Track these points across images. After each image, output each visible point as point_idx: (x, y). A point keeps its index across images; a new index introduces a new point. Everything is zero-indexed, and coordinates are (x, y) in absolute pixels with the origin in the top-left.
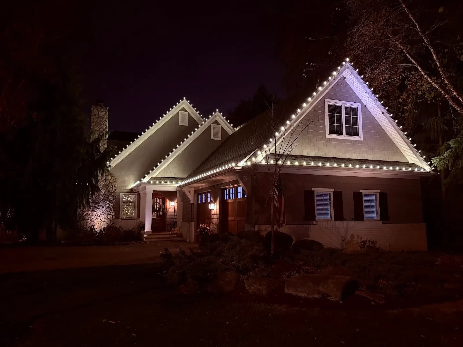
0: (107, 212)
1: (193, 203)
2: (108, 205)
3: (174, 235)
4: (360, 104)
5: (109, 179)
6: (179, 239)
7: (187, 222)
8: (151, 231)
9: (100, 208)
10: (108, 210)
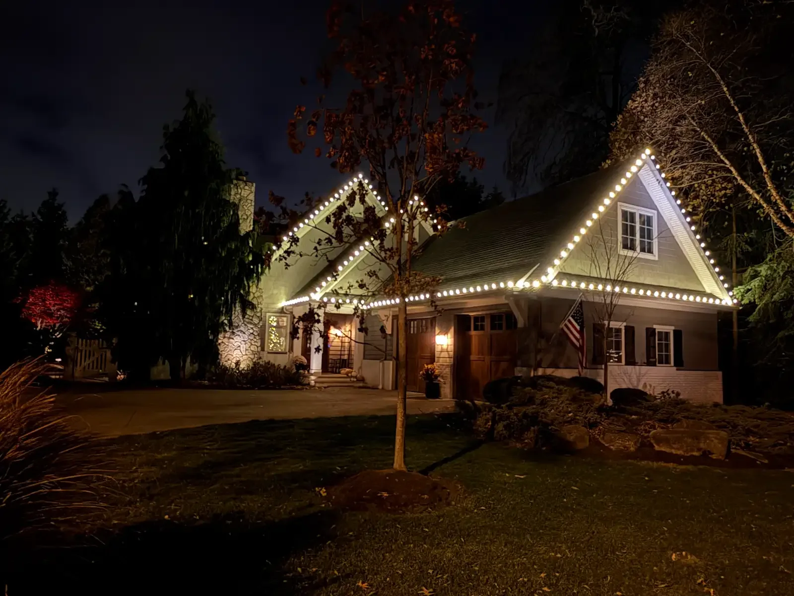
0: (249, 340)
1: (390, 333)
2: (251, 331)
3: (352, 379)
4: (656, 212)
5: (254, 292)
6: (361, 385)
7: (379, 361)
8: (321, 371)
9: (241, 334)
10: (252, 337)
